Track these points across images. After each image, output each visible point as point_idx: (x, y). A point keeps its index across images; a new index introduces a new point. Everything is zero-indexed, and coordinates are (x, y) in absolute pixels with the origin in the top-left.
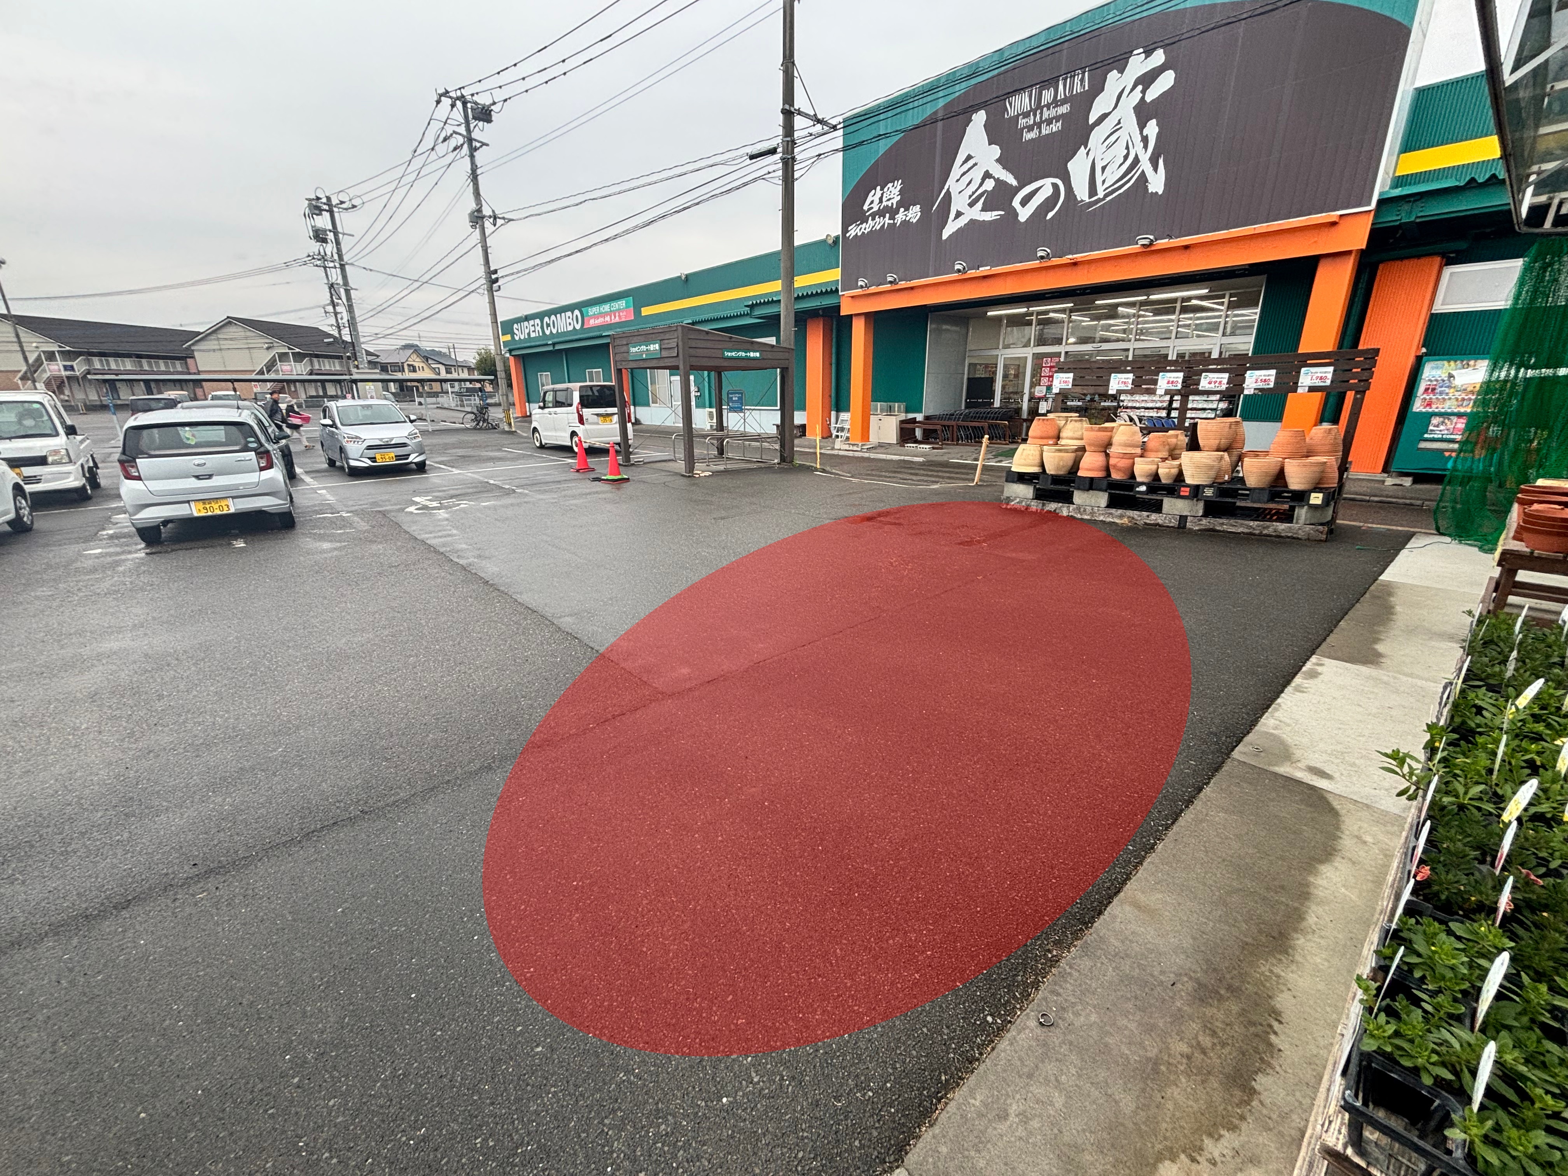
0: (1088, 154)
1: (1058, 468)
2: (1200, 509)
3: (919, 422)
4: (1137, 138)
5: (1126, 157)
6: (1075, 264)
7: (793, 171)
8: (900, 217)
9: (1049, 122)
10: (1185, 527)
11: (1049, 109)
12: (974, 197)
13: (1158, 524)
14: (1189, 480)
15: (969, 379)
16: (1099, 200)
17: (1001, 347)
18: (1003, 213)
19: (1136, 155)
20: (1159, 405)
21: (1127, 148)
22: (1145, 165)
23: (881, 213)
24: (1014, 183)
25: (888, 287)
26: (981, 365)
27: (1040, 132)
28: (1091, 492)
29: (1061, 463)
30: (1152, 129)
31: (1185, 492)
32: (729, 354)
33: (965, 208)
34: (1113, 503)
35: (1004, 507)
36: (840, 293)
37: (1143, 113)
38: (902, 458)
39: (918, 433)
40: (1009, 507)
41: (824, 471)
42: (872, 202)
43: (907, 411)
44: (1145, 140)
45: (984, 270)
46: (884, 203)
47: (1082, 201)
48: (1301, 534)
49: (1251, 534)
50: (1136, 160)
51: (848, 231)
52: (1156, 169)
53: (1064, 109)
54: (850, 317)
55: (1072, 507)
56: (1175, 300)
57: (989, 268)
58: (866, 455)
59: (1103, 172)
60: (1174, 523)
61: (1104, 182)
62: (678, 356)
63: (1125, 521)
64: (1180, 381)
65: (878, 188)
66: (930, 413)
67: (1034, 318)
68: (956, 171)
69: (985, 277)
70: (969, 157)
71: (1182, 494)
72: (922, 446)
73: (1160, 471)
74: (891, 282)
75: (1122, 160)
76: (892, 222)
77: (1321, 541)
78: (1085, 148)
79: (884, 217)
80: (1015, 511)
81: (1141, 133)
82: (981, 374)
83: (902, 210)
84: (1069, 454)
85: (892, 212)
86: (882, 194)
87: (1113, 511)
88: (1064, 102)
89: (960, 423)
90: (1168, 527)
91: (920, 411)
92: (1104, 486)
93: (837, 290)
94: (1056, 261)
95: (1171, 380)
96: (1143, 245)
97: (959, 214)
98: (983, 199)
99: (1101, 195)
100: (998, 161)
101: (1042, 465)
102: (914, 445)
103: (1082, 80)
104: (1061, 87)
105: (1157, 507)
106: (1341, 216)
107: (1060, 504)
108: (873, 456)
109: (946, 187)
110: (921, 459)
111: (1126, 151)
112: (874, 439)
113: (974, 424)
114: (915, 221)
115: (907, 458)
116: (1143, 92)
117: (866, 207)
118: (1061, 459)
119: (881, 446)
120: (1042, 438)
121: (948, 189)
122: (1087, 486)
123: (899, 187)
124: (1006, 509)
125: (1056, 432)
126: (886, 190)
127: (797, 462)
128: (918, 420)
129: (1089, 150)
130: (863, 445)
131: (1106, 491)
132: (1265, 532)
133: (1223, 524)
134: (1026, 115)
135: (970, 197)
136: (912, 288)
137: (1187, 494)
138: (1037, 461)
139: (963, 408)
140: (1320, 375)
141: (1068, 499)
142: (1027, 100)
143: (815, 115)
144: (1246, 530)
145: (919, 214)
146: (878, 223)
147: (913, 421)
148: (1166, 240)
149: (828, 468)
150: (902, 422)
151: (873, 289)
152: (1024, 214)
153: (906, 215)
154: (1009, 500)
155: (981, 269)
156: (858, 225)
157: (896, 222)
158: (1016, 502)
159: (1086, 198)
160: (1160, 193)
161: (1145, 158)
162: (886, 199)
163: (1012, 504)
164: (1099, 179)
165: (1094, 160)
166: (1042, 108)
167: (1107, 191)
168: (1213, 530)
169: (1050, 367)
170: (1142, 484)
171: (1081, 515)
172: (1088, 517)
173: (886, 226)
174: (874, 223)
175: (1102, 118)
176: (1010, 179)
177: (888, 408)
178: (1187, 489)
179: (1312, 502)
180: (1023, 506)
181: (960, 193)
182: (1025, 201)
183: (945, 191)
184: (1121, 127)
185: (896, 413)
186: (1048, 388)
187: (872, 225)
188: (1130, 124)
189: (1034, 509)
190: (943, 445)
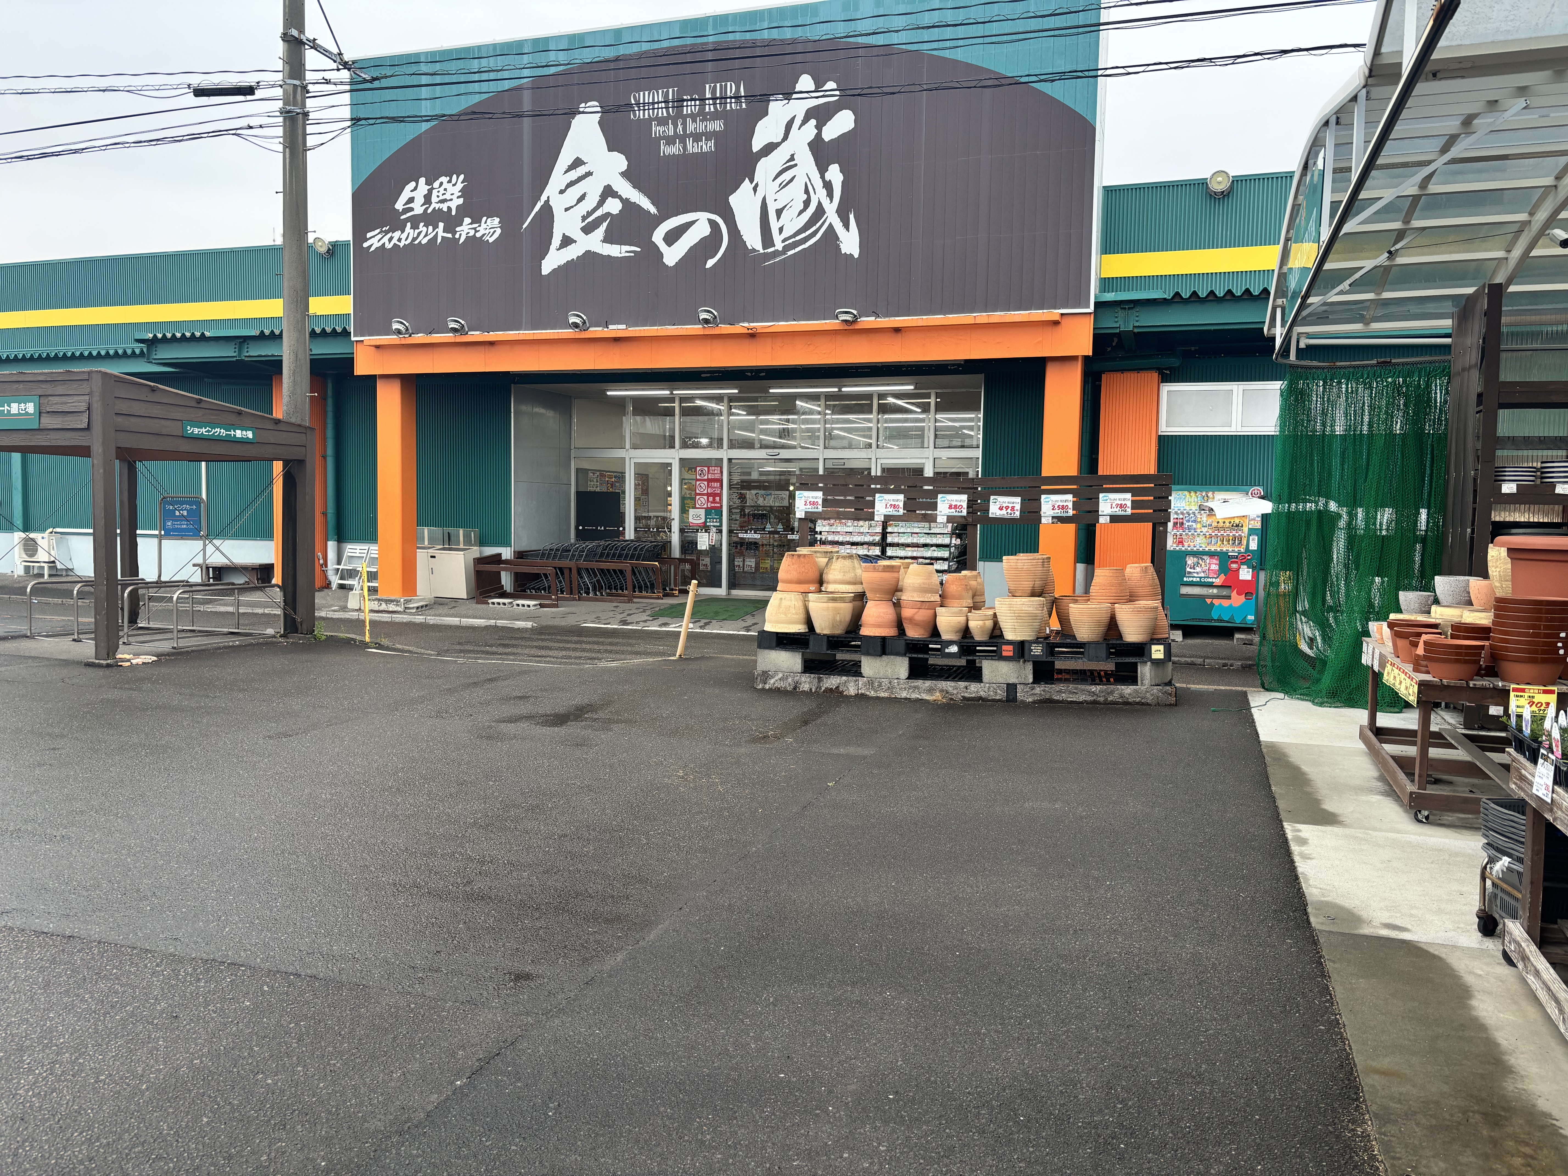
0: (755, 189)
1: (833, 627)
2: (1028, 673)
3: (506, 562)
4: (819, 184)
5: (807, 203)
6: (752, 336)
7: (305, 135)
8: (465, 230)
9: (697, 137)
10: (1015, 699)
11: (694, 121)
12: (590, 219)
13: (981, 698)
14: (1009, 635)
15: (579, 494)
16: (776, 253)
17: (628, 446)
18: (639, 249)
19: (820, 203)
20: (868, 539)
22: (832, 217)
23: (430, 219)
24: (653, 210)
25: (448, 337)
26: (594, 471)
27: (685, 148)
28: (885, 657)
29: (838, 618)
30: (834, 173)
31: (1007, 650)
32: (196, 431)
33: (575, 232)
34: (916, 672)
35: (760, 686)
36: (353, 339)
37: (823, 154)
38: (492, 622)
39: (506, 580)
40: (767, 687)
41: (380, 647)
42: (411, 200)
43: (482, 543)
44: (828, 186)
45: (617, 329)
46: (434, 206)
47: (754, 250)
48: (1149, 698)
49: (1095, 702)
50: (820, 211)
51: (367, 240)
52: (847, 226)
53: (717, 126)
54: (370, 381)
55: (861, 681)
56: (869, 396)
57: (624, 327)
58: (419, 619)
59: (779, 217)
60: (1001, 694)
61: (781, 230)
62: (88, 428)
63: (937, 696)
64: (965, 505)
65: (422, 180)
66: (524, 546)
67: (676, 405)
68: (558, 178)
69: (617, 340)
70: (578, 163)
71: (1004, 654)
72: (520, 602)
73: (972, 624)
74: (454, 330)
75: (802, 207)
76: (450, 236)
77: (1171, 705)
78: (751, 182)
79: (435, 227)
80: (777, 692)
81: (822, 177)
82: (594, 486)
83: (467, 220)
84: (843, 605)
85: (452, 222)
86: (430, 192)
87: (919, 683)
88: (715, 116)
89: (582, 563)
90: (994, 700)
91: (506, 543)
92: (902, 648)
93: (346, 333)
94: (725, 329)
95: (954, 503)
96: (846, 321)
97: (567, 241)
98: (605, 225)
99: (779, 246)
100: (623, 174)
101: (809, 622)
102: (506, 601)
103: (737, 94)
104: (709, 97)
105: (974, 674)
106: (1062, 314)
107: (844, 678)
108: (432, 620)
109: (544, 198)
110: (529, 625)
111: (805, 196)
112: (424, 591)
113: (604, 566)
114: (491, 240)
115: (501, 623)
116: (819, 127)
117: (399, 206)
118: (837, 611)
119: (440, 602)
120: (800, 582)
121: (547, 202)
122: (879, 649)
123: (460, 186)
124: (763, 689)
125: (817, 575)
126: (436, 184)
127: (322, 632)
128: (504, 558)
129: (757, 185)
130: (407, 602)
131: (905, 655)
132: (1110, 698)
133: (1060, 692)
134: (662, 122)
135: (584, 218)
136: (492, 344)
137: (1011, 654)
138: (802, 616)
139: (573, 541)
140: (1120, 503)
141: (854, 670)
142: (662, 102)
143: (340, 54)
144: (1089, 698)
145: (499, 231)
146: (425, 234)
147: (496, 559)
148: (873, 318)
149: (385, 642)
150: (479, 561)
151: (420, 338)
152: (672, 255)
153: (475, 229)
154: (766, 676)
155: (611, 327)
156: (387, 232)
157: (457, 236)
158: (777, 678)
159: (759, 247)
160: (856, 256)
161: (831, 209)
162: (438, 200)
163: (772, 681)
164: (774, 225)
165: (764, 199)
166: (684, 118)
167: (787, 243)
168: (1050, 701)
169: (709, 481)
170: (950, 643)
171: (876, 691)
172: (886, 695)
173: (439, 240)
174: (417, 231)
175: (770, 148)
176: (646, 204)
177: (446, 538)
178: (1011, 647)
179: (1154, 656)
180: (788, 685)
181: (567, 210)
182: (672, 238)
183: (542, 203)
184: (796, 165)
185: (461, 546)
186: (708, 511)
187: (413, 233)
188: (807, 163)
189: (806, 687)
190: (558, 599)
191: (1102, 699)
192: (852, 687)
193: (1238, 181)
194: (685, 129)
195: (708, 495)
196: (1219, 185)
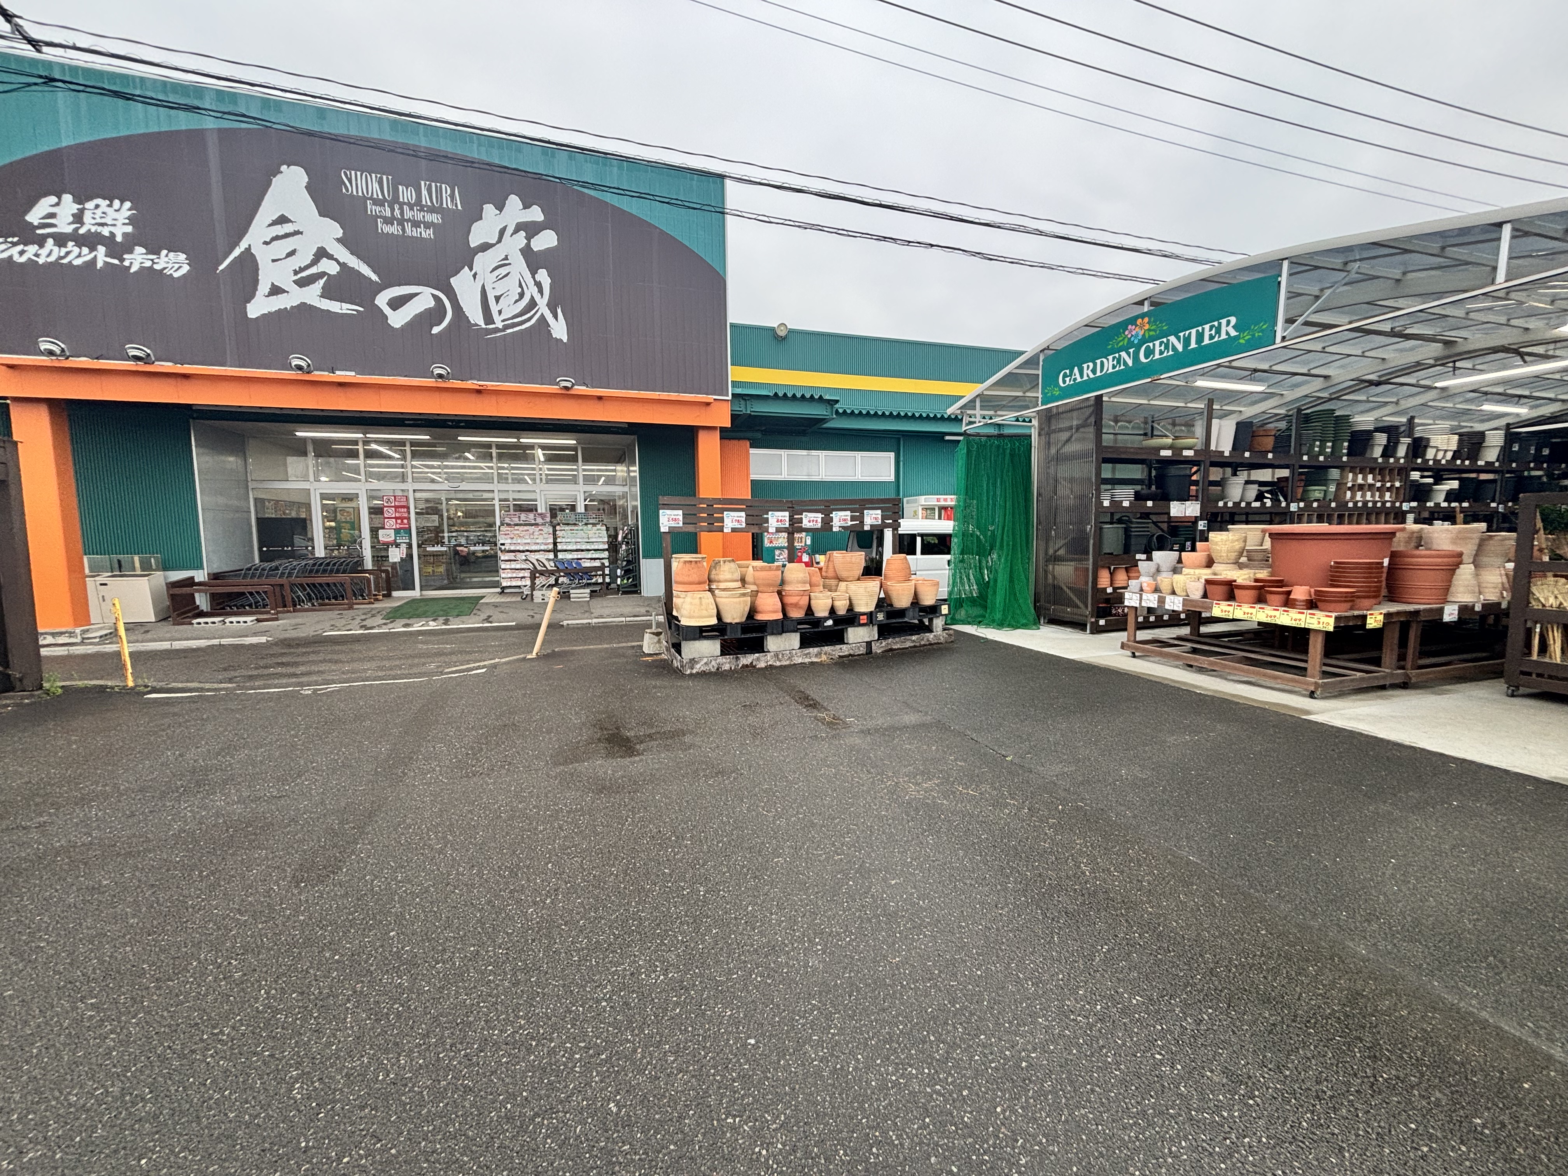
0: (475, 276)
1: (738, 617)
2: (874, 633)
3: (200, 584)
4: (531, 282)
5: (522, 295)
6: (479, 391)
8: (137, 259)
9: (416, 224)
10: (871, 652)
11: (412, 209)
12: (304, 274)
13: (850, 655)
14: (860, 609)
15: (258, 520)
16: (497, 330)
18: (359, 309)
19: (532, 297)
21: (520, 286)
22: (543, 310)
23: (84, 240)
24: (374, 277)
27: (403, 230)
28: (781, 635)
30: (543, 276)
31: (864, 619)
33: (287, 283)
34: (805, 643)
35: (688, 672)
37: (534, 261)
38: (215, 642)
40: (694, 671)
42: (52, 215)
43: (166, 567)
44: (539, 285)
45: (344, 375)
46: (89, 227)
47: (477, 325)
48: (942, 640)
49: (915, 646)
50: (533, 304)
52: (556, 317)
53: (435, 218)
55: (768, 655)
57: (353, 373)
59: (497, 302)
60: (863, 650)
61: (500, 312)
63: (824, 658)
65: (68, 197)
67: (360, 447)
68: (260, 229)
70: (282, 220)
71: (862, 622)
72: (234, 619)
73: (838, 604)
75: (517, 297)
76: (116, 262)
78: (471, 269)
79: (93, 250)
80: (703, 675)
81: (534, 278)
83: (139, 250)
85: (117, 249)
86: (81, 210)
87: (807, 651)
88: (432, 210)
89: (295, 579)
90: (859, 655)
91: (197, 567)
92: (791, 627)
94: (457, 384)
95: (780, 518)
96: (566, 388)
97: (276, 290)
99: (499, 325)
100: (338, 240)
101: (720, 615)
102: (214, 620)
103: (452, 196)
104: (424, 192)
105: (844, 639)
106: (714, 399)
107: (757, 655)
109: (243, 245)
110: (263, 639)
111: (520, 290)
114: (176, 275)
116: (528, 239)
117: (33, 218)
121: (248, 249)
122: (775, 629)
123: (125, 213)
124: (691, 675)
125: (707, 576)
126: (89, 205)
128: (196, 580)
129: (475, 274)
130: (83, 632)
131: (795, 631)
132: (923, 643)
133: (896, 643)
134: (376, 202)
135: (297, 272)
136: (186, 376)
137: (866, 621)
138: (712, 610)
139: (257, 561)
141: (758, 647)
142: (376, 186)
144: (912, 645)
145: (186, 268)
146: (76, 255)
147: (190, 582)
148: (584, 388)
150: (168, 585)
151: (83, 362)
152: (398, 319)
153: (152, 260)
154: (693, 662)
155: (338, 373)
156: (14, 244)
157: (126, 263)
158: (702, 663)
159: (481, 323)
160: (565, 340)
161: (542, 303)
162: (94, 222)
163: (698, 666)
164: (494, 308)
165: (483, 286)
166: (401, 205)
167: (506, 323)
168: (891, 650)
169: (396, 507)
170: (826, 619)
171: (780, 661)
172: (788, 663)
173: (100, 264)
174: (63, 251)
175: (485, 247)
176: (366, 270)
177: (117, 566)
178: (865, 617)
179: (943, 613)
180: (712, 667)
181: (273, 261)
182: (396, 303)
183: (242, 249)
184: (510, 264)
185: (139, 572)
186: (397, 531)
187: (57, 252)
188: (519, 265)
189: (727, 667)
190: (277, 614)
191: (918, 644)
192: (761, 661)
193: (791, 332)
194: (402, 214)
195: (396, 518)
196: (782, 333)
